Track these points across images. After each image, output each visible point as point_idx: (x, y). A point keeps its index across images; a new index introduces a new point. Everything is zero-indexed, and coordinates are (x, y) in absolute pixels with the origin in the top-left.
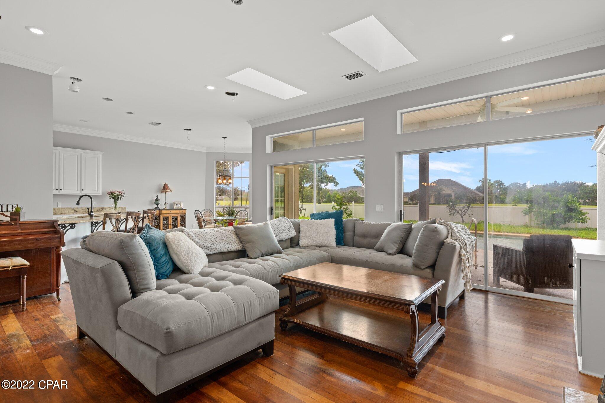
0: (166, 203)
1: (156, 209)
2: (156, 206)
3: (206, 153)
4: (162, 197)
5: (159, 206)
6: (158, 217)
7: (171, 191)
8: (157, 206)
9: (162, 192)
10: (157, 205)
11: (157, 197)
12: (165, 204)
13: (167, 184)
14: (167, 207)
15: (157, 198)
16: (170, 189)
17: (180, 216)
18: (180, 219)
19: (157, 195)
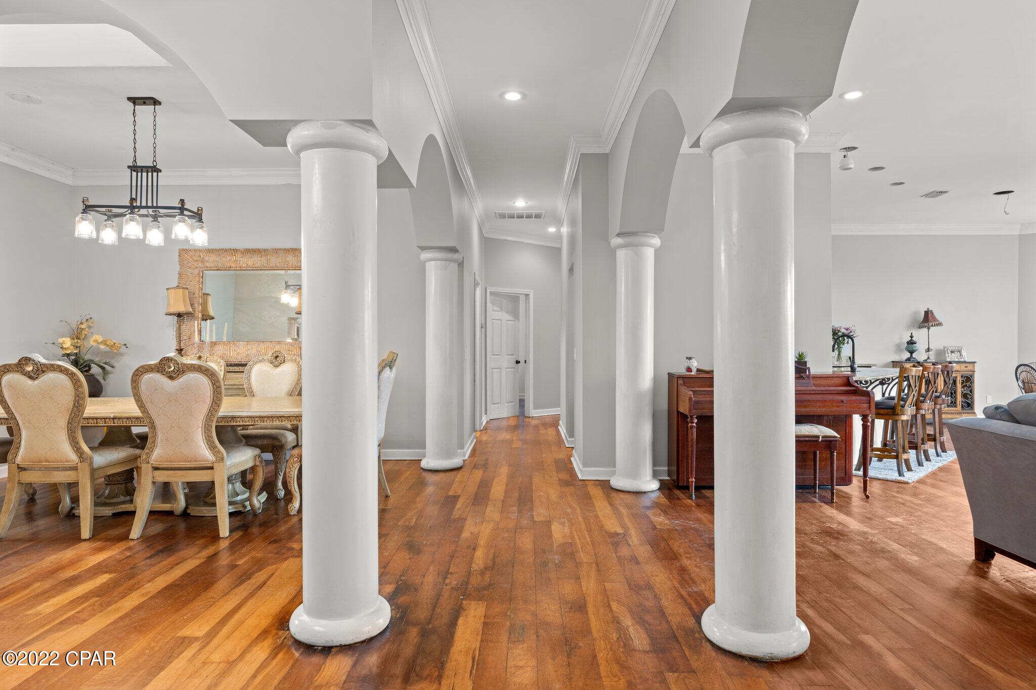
0: (928, 350)
1: (908, 360)
2: (908, 355)
3: (1020, 236)
4: (921, 336)
5: (914, 355)
7: (940, 324)
8: (911, 355)
9: (920, 327)
10: (911, 352)
11: (912, 337)
12: (926, 352)
13: (931, 312)
14: (931, 357)
15: (911, 340)
16: (938, 321)
17: (962, 376)
18: (962, 383)
19: (912, 333)
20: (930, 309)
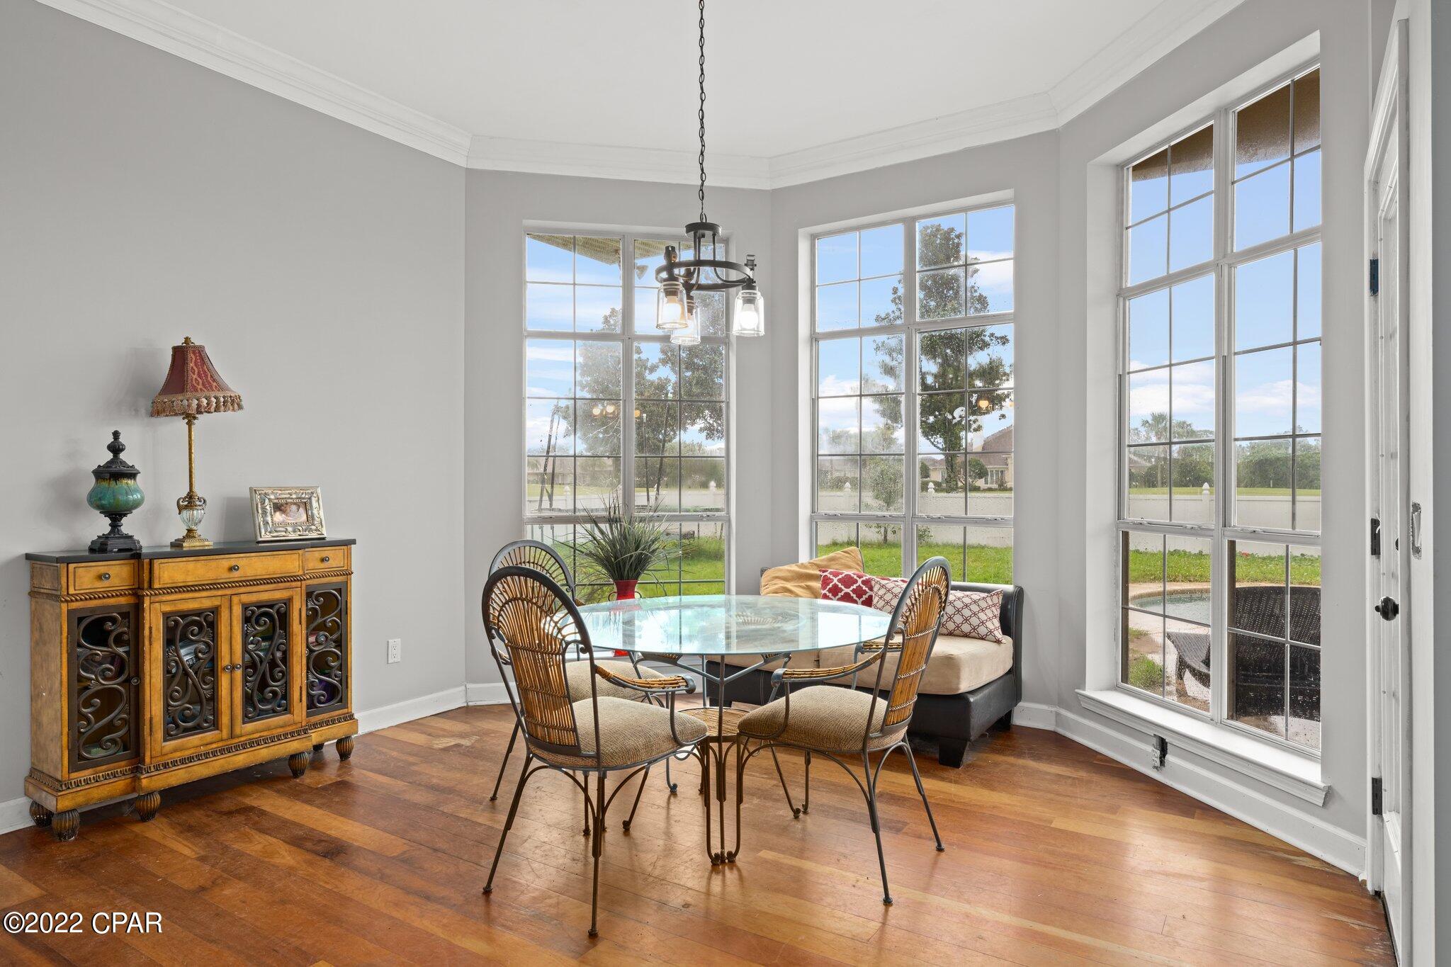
0: (190, 502)
1: (99, 549)
2: (102, 525)
3: (469, 172)
4: (157, 448)
5: (127, 526)
6: (125, 615)
7: (233, 403)
8: (115, 525)
9: (157, 411)
10: (116, 515)
11: (116, 448)
12: (181, 509)
13: (199, 351)
14: (200, 530)
15: (115, 461)
16: (221, 387)
17: (309, 595)
18: (310, 619)
19: (116, 435)
20: (197, 341)
